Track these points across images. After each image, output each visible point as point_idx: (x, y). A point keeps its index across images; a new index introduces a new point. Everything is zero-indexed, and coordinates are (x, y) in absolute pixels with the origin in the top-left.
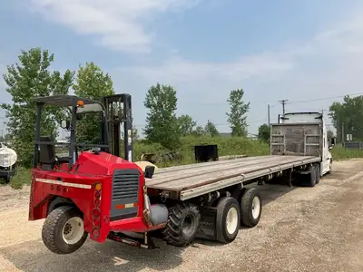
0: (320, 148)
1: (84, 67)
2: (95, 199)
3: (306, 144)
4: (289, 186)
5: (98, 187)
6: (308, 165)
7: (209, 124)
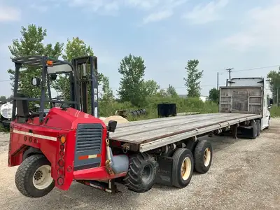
0: (261, 106)
1: (72, 41)
2: (60, 150)
3: (249, 104)
4: (234, 137)
5: (63, 139)
6: (251, 121)
7: (170, 87)
